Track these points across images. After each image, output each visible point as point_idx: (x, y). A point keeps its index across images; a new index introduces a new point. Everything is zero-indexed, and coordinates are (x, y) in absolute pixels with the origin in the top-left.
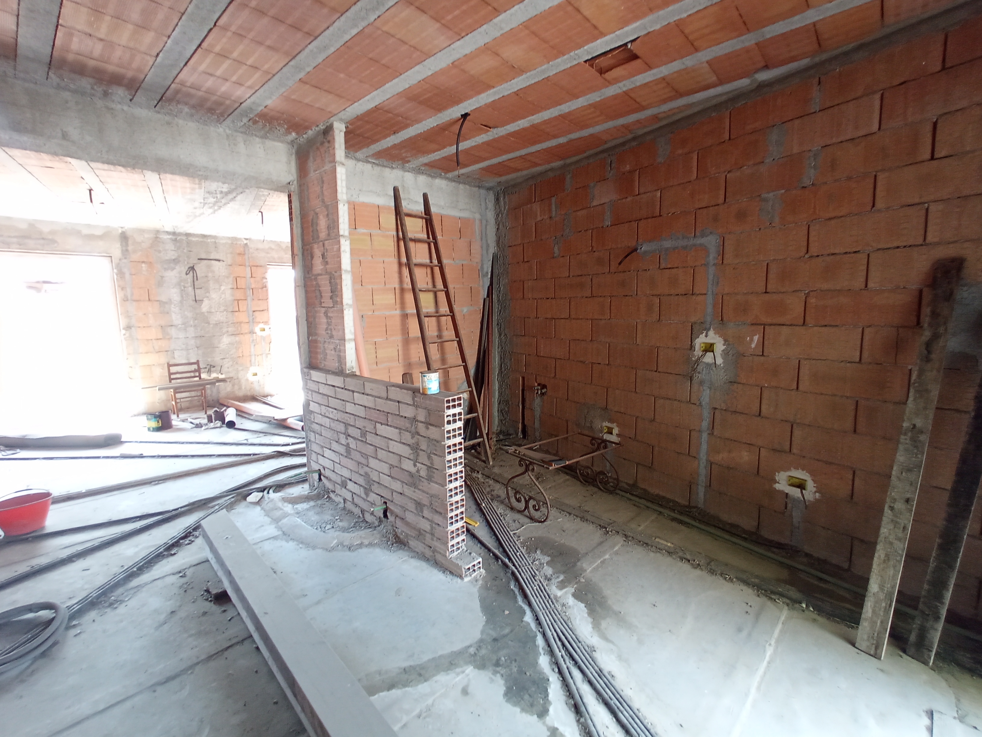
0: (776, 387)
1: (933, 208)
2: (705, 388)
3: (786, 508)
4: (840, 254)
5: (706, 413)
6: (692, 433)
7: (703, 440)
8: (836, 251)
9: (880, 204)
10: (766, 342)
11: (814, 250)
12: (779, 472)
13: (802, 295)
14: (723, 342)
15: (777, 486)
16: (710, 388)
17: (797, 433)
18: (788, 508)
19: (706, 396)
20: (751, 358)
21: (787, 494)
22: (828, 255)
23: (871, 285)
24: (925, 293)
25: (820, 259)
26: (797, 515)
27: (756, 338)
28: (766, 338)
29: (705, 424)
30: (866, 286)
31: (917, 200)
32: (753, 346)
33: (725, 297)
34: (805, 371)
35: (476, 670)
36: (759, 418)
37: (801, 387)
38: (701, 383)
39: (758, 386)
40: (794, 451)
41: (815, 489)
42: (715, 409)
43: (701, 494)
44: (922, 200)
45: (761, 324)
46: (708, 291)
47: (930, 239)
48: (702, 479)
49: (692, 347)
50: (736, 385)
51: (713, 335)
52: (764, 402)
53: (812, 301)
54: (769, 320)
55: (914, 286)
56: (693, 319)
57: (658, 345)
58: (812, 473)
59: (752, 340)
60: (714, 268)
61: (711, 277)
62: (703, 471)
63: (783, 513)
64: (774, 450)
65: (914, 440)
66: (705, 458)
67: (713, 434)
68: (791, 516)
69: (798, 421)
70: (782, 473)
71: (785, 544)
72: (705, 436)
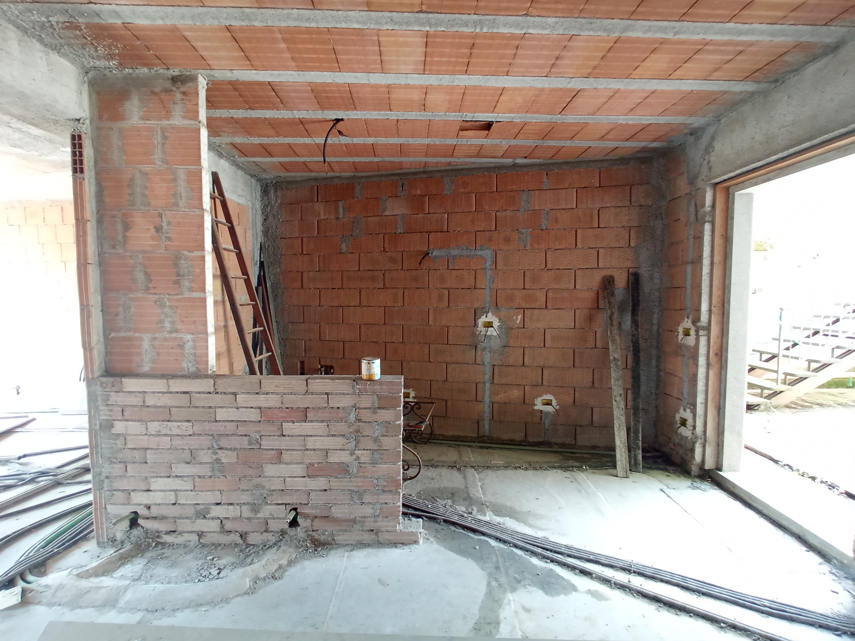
0: (533, 347)
1: (601, 251)
2: (486, 352)
3: (541, 419)
4: (562, 269)
5: (488, 370)
6: (478, 385)
7: (486, 388)
8: (561, 268)
9: (579, 245)
10: (526, 319)
11: (549, 266)
12: (536, 399)
13: (545, 291)
14: (498, 320)
15: (536, 408)
16: (490, 352)
17: (545, 372)
18: (542, 419)
19: (487, 357)
20: (517, 330)
21: (541, 411)
22: (557, 269)
23: (577, 287)
24: (600, 293)
25: (553, 271)
26: (547, 422)
27: (519, 317)
28: (525, 317)
29: (487, 377)
30: (575, 287)
31: (594, 246)
32: (518, 322)
33: (498, 291)
34: (548, 337)
35: (514, 593)
36: (523, 367)
37: (546, 345)
38: (484, 349)
39: (522, 347)
40: (545, 383)
41: (556, 404)
42: (494, 365)
43: (487, 427)
44: (596, 246)
45: (522, 308)
46: (486, 287)
47: (600, 265)
48: (487, 415)
49: (476, 325)
50: (507, 348)
51: (491, 316)
52: (526, 357)
53: (550, 294)
54: (527, 306)
55: (595, 288)
56: (476, 306)
57: (448, 325)
58: (554, 395)
59: (517, 318)
60: (490, 271)
61: (488, 277)
62: (487, 410)
63: (540, 423)
64: (534, 386)
65: (616, 365)
66: (488, 400)
67: (493, 383)
68: (544, 423)
69: (546, 365)
70: (539, 398)
71: (543, 441)
72: (488, 385)
